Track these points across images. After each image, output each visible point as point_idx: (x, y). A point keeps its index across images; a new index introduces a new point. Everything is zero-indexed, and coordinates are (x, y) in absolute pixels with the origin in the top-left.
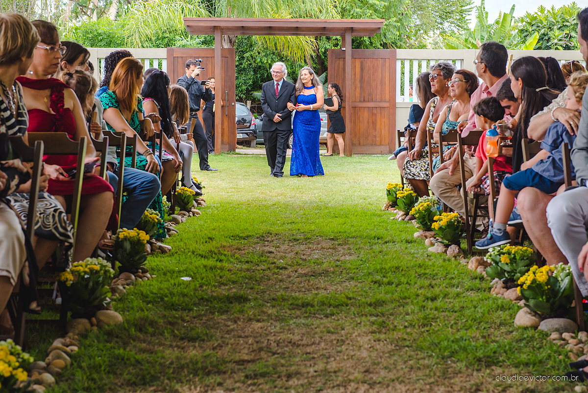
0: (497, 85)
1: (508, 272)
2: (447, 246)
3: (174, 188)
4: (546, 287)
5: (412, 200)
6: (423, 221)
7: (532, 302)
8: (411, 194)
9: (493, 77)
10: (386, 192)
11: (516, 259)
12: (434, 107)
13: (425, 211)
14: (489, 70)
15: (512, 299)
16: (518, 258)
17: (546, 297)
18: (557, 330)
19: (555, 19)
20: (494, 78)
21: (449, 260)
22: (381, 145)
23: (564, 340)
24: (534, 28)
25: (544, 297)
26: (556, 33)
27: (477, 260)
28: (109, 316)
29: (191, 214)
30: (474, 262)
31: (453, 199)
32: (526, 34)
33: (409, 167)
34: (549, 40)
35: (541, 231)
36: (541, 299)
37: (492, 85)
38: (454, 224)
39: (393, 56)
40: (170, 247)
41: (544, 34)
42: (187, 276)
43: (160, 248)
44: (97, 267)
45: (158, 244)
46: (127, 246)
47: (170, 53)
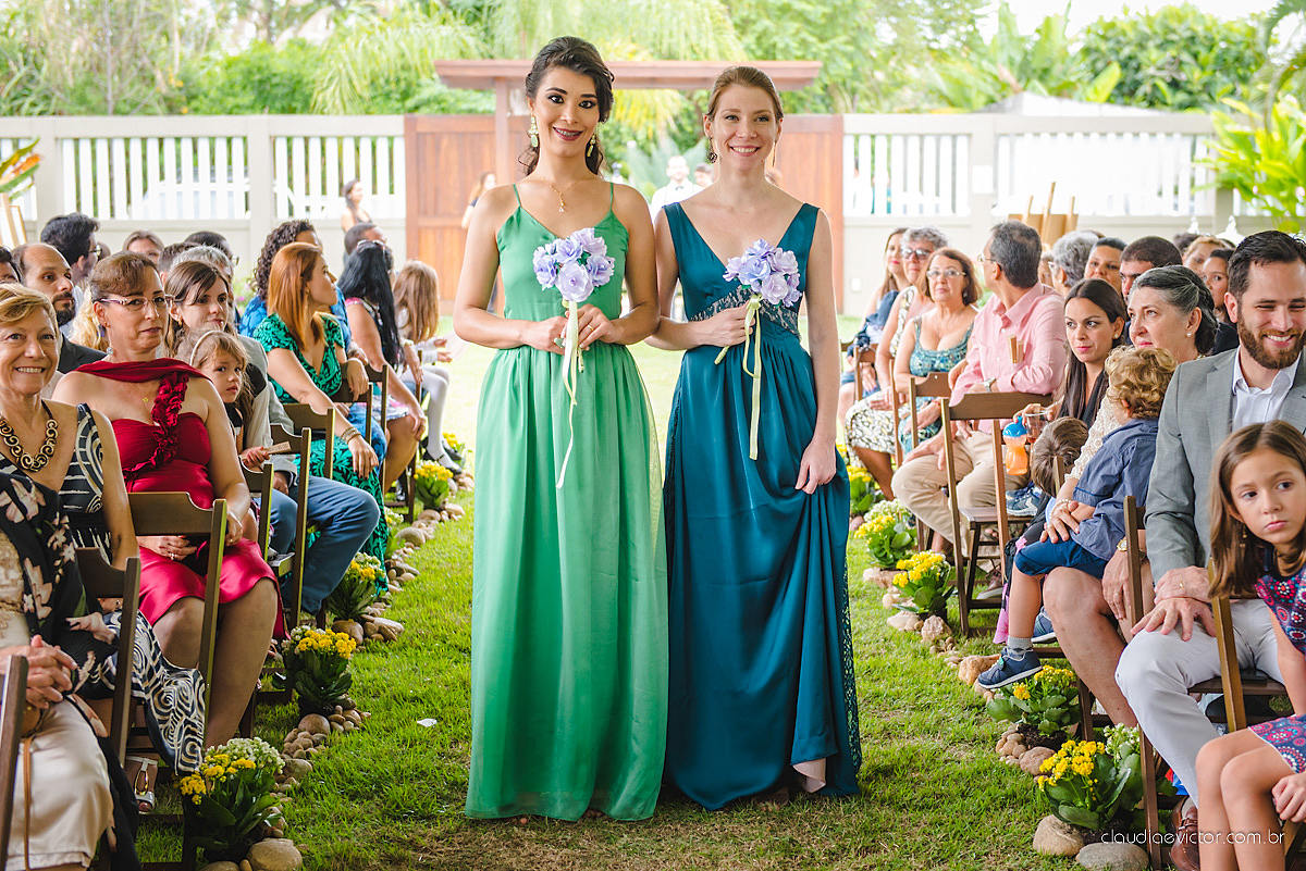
0: (1021, 305)
1: (1028, 714)
2: (923, 617)
3: (412, 465)
4: (1090, 782)
5: (862, 490)
6: (880, 552)
7: (1064, 811)
8: (860, 478)
9: (1013, 288)
11: (1041, 690)
12: (907, 308)
13: (884, 532)
14: (1007, 275)
15: (1033, 772)
16: (1045, 688)
17: (1091, 800)
18: (1109, 867)
19: (1150, 27)
20: (1015, 291)
21: (925, 654)
25: (1087, 801)
26: (1153, 57)
27: (975, 663)
28: (273, 855)
29: (445, 515)
30: (969, 666)
31: (935, 513)
33: (861, 425)
34: (1138, 69)
35: (1088, 649)
36: (1080, 804)
37: (1012, 303)
38: (934, 575)
39: (838, 131)
40: (399, 626)
41: (1130, 58)
42: (430, 714)
43: (381, 630)
44: (250, 762)
45: (377, 620)
46: (317, 665)
47: (410, 125)
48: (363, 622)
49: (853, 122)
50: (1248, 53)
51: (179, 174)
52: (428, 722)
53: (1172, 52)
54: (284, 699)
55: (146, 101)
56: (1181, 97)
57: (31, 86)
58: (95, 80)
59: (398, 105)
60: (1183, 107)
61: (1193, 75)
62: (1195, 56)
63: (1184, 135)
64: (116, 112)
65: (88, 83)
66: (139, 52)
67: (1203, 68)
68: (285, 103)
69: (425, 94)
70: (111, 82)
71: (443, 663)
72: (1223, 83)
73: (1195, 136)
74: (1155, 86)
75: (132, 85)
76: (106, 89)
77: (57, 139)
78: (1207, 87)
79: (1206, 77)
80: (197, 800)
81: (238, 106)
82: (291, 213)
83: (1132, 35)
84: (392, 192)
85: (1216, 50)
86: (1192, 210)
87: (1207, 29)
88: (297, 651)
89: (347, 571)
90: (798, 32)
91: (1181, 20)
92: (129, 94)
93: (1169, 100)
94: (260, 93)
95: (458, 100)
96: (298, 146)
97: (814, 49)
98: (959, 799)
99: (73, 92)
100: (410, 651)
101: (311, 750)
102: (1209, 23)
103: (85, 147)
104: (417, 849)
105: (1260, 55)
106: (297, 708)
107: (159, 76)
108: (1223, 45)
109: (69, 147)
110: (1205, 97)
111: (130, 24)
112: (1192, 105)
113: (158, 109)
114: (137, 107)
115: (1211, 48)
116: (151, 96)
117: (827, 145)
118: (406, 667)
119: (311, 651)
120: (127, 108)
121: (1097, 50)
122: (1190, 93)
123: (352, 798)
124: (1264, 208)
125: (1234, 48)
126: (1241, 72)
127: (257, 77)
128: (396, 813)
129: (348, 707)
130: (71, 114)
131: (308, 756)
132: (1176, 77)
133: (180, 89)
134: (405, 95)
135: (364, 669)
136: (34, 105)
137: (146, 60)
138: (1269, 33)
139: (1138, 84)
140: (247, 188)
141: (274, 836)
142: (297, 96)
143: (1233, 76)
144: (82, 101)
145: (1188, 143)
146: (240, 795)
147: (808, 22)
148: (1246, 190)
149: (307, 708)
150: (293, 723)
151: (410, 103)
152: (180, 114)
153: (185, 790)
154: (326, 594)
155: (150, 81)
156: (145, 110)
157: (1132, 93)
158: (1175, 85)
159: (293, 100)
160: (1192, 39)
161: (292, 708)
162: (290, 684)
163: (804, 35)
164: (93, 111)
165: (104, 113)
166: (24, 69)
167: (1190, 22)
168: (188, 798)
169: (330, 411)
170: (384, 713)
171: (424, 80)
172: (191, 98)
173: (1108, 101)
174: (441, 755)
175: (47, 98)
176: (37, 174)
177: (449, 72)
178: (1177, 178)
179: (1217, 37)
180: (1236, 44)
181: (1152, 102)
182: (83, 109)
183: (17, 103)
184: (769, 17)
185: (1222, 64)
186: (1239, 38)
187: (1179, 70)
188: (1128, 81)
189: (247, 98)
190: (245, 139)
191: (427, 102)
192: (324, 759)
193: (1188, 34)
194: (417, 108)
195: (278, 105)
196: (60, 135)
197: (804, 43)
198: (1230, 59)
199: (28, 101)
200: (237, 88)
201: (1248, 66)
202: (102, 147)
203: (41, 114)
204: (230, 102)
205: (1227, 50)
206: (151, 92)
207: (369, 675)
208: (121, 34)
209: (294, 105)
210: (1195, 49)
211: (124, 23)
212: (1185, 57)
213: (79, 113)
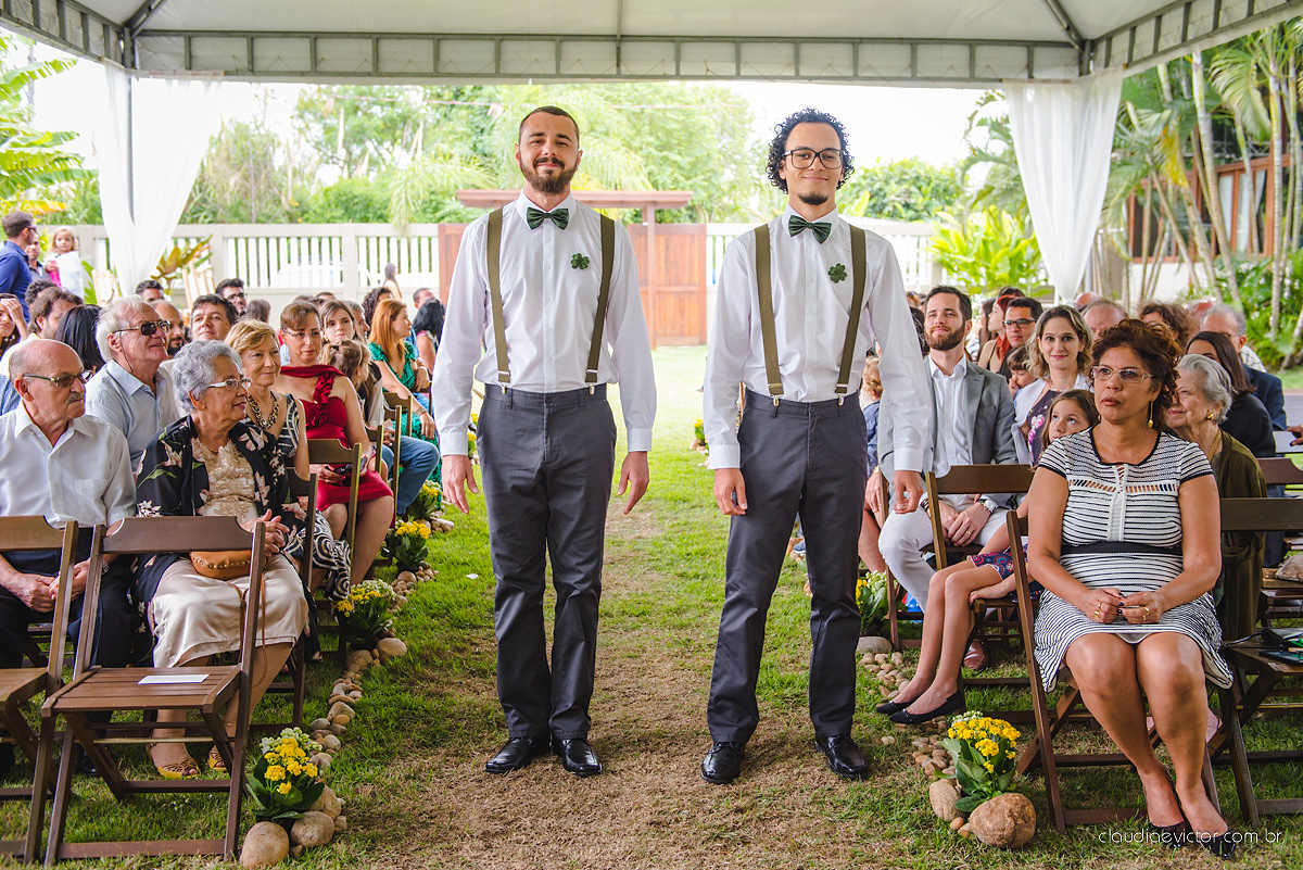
10: (693, 430)
18: (870, 651)
19: (892, 171)
22: (690, 335)
23: (876, 663)
24: (868, 181)
26: (894, 192)
28: (391, 646)
32: (858, 188)
34: (885, 196)
39: (703, 232)
40: (452, 524)
41: (880, 189)
42: (474, 572)
43: (441, 526)
44: (377, 593)
45: (439, 520)
46: (407, 542)
47: (441, 230)
48: (430, 521)
49: (712, 228)
50: (952, 186)
51: (300, 260)
52: (473, 576)
53: (905, 186)
54: (389, 563)
55: (276, 215)
56: (911, 213)
57: (204, 206)
58: (244, 202)
59: (431, 216)
60: (911, 219)
61: (918, 200)
62: (919, 188)
63: (912, 236)
64: (258, 221)
65: (240, 204)
66: (272, 185)
67: (924, 196)
68: (362, 215)
69: (447, 209)
70: (255, 205)
71: (479, 544)
72: (936, 205)
73: (919, 237)
74: (894, 207)
75: (267, 204)
76: (251, 208)
77: (224, 238)
78: (926, 207)
79: (926, 201)
80: (347, 614)
81: (333, 217)
82: (369, 284)
83: (881, 176)
84: (430, 271)
85: (932, 185)
86: (917, 282)
87: (926, 172)
88: (396, 535)
89: (421, 491)
90: (672, 173)
91: (911, 166)
92: (266, 211)
93: (904, 215)
94: (346, 210)
95: (467, 213)
96: (373, 242)
97: (682, 185)
98: (783, 616)
99: (230, 209)
100: (459, 537)
101: (406, 591)
102: (928, 169)
103: (242, 243)
104: (472, 644)
105: (958, 188)
106: (396, 568)
107: (283, 199)
108: (936, 182)
109: (232, 243)
110: (925, 213)
111: (265, 168)
112: (918, 218)
113: (283, 220)
114: (270, 219)
115: (929, 184)
116: (279, 212)
117: (696, 242)
118: (457, 546)
119: (405, 534)
120: (264, 219)
121: (859, 185)
122: (916, 211)
123: (432, 617)
124: (959, 280)
125: (943, 183)
126: (947, 198)
127: (344, 198)
128: (458, 624)
129: (426, 568)
130: (230, 223)
131: (405, 595)
132: (908, 201)
133: (297, 207)
134: (436, 210)
135: (434, 546)
136: (206, 217)
137: (276, 190)
138: (964, 175)
139: (884, 205)
140: (342, 269)
141: (390, 636)
142: (370, 210)
143: (943, 201)
144: (236, 214)
145: (915, 240)
146: (371, 612)
147: (680, 168)
148: (950, 267)
149: (402, 568)
150: (396, 576)
151: (438, 215)
152: (297, 222)
153: (340, 609)
154: (408, 505)
155: (278, 202)
156: (276, 220)
157: (881, 212)
158: (907, 206)
159: (367, 212)
160: (918, 178)
161: (393, 569)
162: (392, 554)
163: (677, 175)
164: (243, 221)
165: (250, 222)
166: (199, 195)
167: (916, 168)
168: (343, 613)
169: (410, 397)
170: (446, 571)
171: (447, 200)
172: (304, 213)
173: (866, 215)
174: (482, 594)
175: (214, 213)
176: (211, 258)
177: (466, 197)
178: (908, 263)
179: (933, 177)
180: (944, 181)
181: (894, 215)
182: (237, 219)
183: (195, 216)
184: (654, 163)
185: (936, 194)
186: (946, 177)
187: (909, 197)
188: (879, 204)
189: (339, 212)
190: (340, 238)
191: (449, 214)
192: (414, 596)
193: (915, 175)
194: (443, 218)
195: (358, 216)
196: (227, 235)
197: (676, 181)
198: (941, 191)
199: (203, 214)
200: (333, 206)
201: (951, 195)
202: (252, 243)
203: (210, 222)
204: (328, 215)
205: (938, 185)
206: (279, 209)
207: (436, 551)
208: (260, 173)
209: (368, 215)
210: (919, 184)
211: (262, 166)
212: (913, 189)
213: (235, 222)
